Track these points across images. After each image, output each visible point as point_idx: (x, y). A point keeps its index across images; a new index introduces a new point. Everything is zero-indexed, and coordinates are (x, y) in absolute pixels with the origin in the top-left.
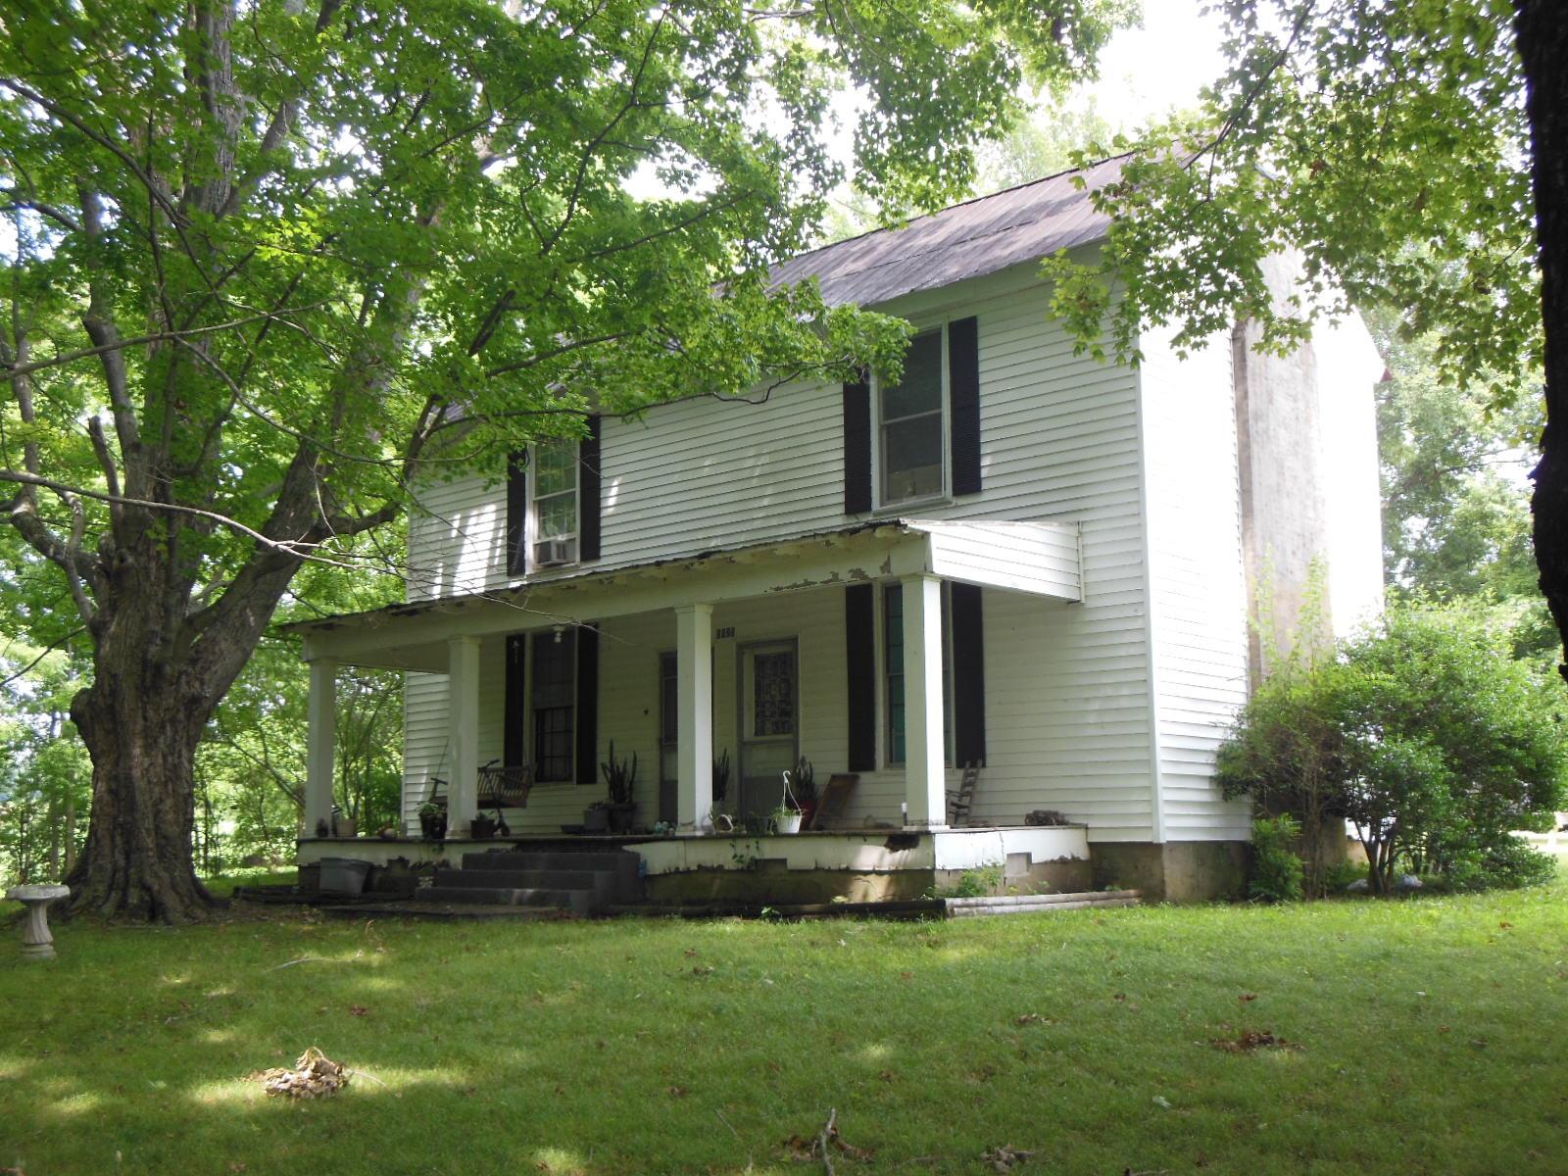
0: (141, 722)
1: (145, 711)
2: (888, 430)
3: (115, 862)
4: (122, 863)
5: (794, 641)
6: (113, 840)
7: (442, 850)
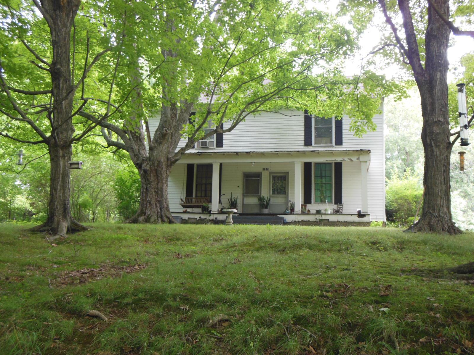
0: (165, 174)
1: (166, 172)
2: (316, 129)
3: (158, 210)
4: (159, 211)
5: (288, 173)
6: (156, 204)
7: (210, 215)
